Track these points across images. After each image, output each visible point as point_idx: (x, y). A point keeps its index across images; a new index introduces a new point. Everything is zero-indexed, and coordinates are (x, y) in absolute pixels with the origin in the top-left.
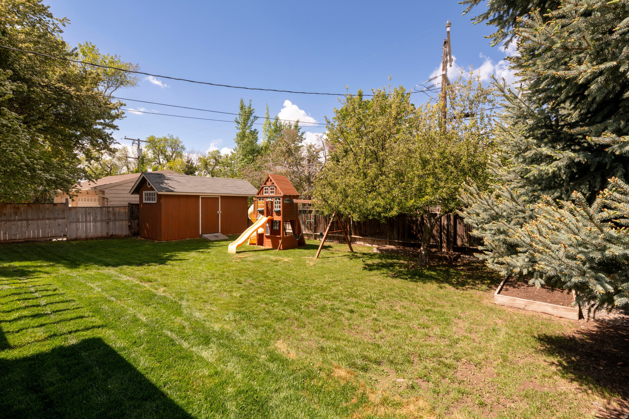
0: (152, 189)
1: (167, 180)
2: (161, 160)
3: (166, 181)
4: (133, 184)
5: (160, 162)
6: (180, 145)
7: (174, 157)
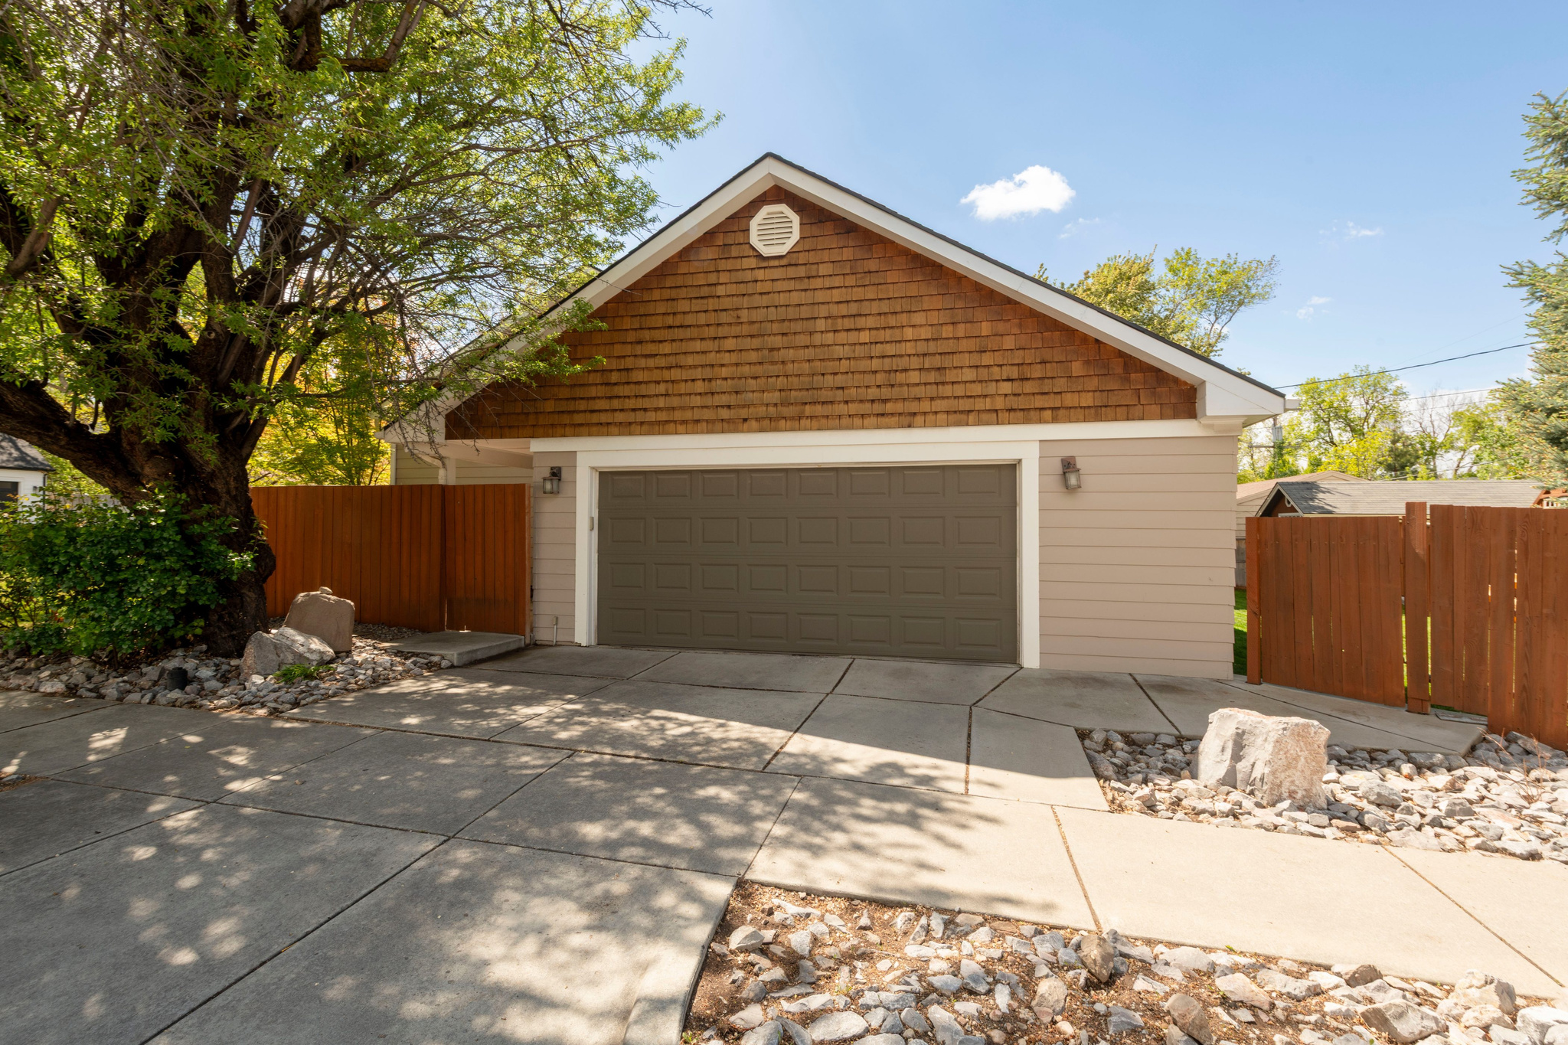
0: (1293, 510)
1: (1324, 492)
2: (1335, 433)
3: (1320, 495)
4: (1261, 502)
5: (1331, 439)
6: (1392, 387)
7: (1372, 420)
